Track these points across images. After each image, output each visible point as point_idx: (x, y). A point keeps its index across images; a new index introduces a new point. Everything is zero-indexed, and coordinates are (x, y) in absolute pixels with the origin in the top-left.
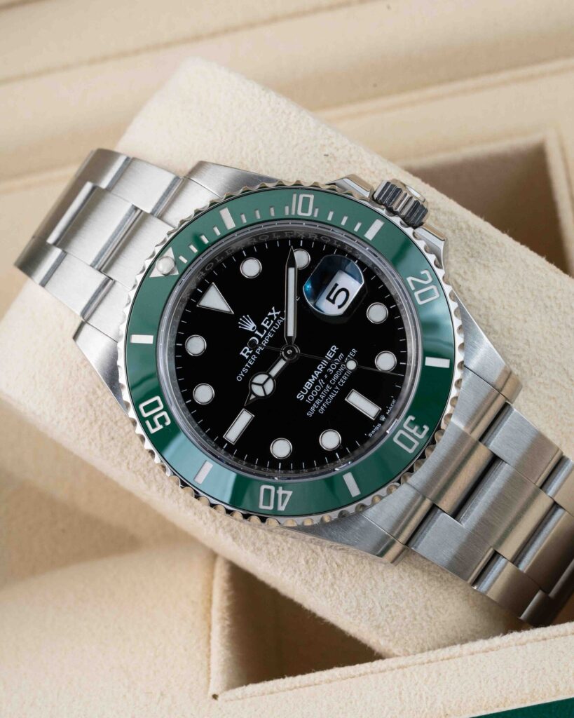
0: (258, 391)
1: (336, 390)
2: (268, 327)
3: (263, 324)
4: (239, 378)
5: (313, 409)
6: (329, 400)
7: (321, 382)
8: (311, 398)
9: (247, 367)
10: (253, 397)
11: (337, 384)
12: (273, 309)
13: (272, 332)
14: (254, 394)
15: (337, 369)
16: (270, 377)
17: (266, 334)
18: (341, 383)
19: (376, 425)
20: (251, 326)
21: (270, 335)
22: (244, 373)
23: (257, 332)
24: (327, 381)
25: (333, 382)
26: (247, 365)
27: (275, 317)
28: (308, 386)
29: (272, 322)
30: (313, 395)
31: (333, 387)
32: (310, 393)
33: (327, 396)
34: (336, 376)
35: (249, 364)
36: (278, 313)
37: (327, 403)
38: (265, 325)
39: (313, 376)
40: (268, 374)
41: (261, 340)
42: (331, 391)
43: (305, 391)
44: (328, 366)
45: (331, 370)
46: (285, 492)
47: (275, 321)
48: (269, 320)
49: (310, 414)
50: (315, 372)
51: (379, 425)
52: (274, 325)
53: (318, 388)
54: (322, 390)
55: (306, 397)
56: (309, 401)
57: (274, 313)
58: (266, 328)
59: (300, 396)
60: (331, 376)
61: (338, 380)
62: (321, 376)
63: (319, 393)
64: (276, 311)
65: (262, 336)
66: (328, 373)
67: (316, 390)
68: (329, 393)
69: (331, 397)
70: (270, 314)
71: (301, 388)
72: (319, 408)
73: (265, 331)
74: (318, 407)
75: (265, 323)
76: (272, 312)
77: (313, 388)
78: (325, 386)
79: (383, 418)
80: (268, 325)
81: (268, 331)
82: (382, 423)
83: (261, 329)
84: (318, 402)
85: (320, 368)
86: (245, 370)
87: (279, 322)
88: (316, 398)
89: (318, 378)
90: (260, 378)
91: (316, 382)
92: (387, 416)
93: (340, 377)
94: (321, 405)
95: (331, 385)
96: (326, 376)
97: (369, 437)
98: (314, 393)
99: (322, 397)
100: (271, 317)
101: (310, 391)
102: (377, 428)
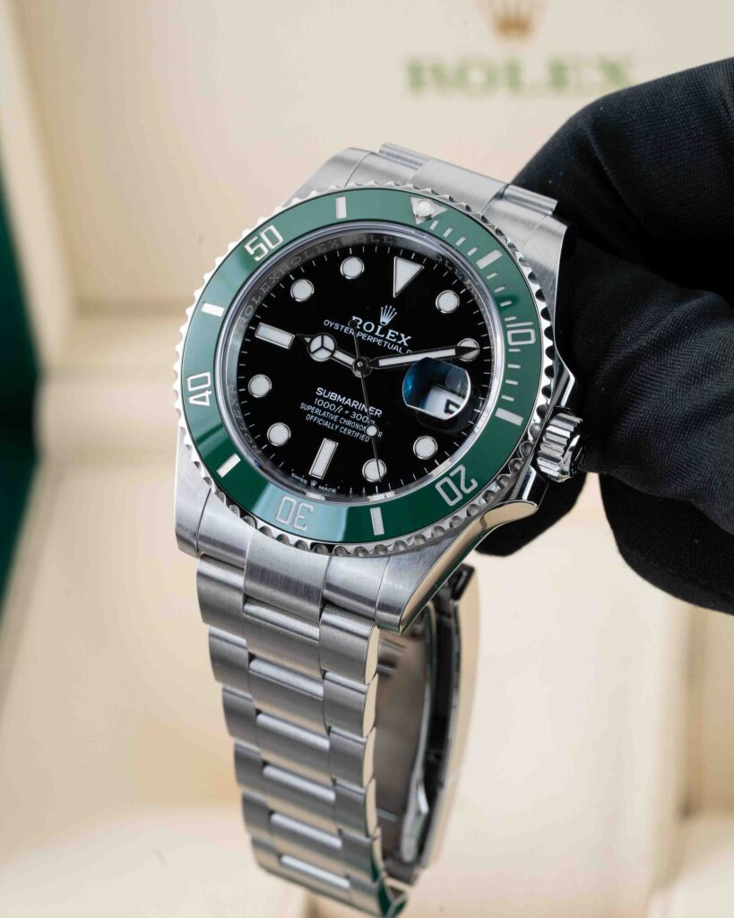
0: (316, 343)
1: (334, 427)
2: (388, 338)
3: (390, 331)
4: (328, 323)
5: (309, 408)
6: (321, 422)
7: (340, 409)
8: (320, 403)
9: (340, 327)
10: (308, 340)
11: (341, 425)
12: (409, 337)
13: (383, 343)
14: (311, 341)
15: (357, 422)
16: (333, 352)
17: (379, 338)
18: (343, 430)
19: (305, 478)
20: (385, 319)
21: (379, 342)
22: (334, 325)
23: (380, 327)
24: (342, 415)
25: (342, 421)
26: (343, 326)
27: (400, 342)
28: (333, 396)
29: (395, 340)
30: (323, 404)
31: (338, 423)
32: (325, 400)
33: (326, 419)
34: (349, 423)
35: (344, 329)
36: (405, 344)
37: (319, 421)
38: (389, 334)
39: (344, 398)
40: (335, 349)
41: (373, 334)
42: (332, 422)
43: (326, 394)
44: (358, 412)
45: (355, 415)
46: (208, 399)
47: (395, 343)
48: (396, 337)
49: (303, 406)
50: (349, 400)
51: (306, 482)
52: (392, 343)
53: (332, 407)
54: (332, 412)
55: (321, 397)
56: (317, 401)
57: (404, 340)
58: (386, 336)
59: (320, 391)
60: (348, 417)
61: (345, 426)
62: (346, 407)
63: (328, 410)
64: (407, 341)
65: (377, 334)
66: (351, 414)
67: (330, 406)
68: (329, 420)
69: (326, 424)
70: (403, 335)
71: (329, 389)
72: (311, 414)
73: (383, 336)
74: (312, 412)
75: (392, 333)
76: (405, 337)
77: (331, 402)
78: (337, 413)
79: (313, 484)
80: (390, 337)
81: (384, 339)
82: (309, 484)
83: (385, 331)
84: (318, 411)
85: (355, 404)
86: (337, 326)
87: (396, 348)
88: (322, 408)
89: (343, 405)
90: (329, 343)
91: (338, 404)
92: (316, 487)
93: (349, 427)
94: (315, 415)
95: (338, 419)
96: (347, 412)
97: (290, 475)
98: (326, 405)
99: (324, 414)
100: (399, 338)
101: (328, 400)
102: (302, 480)
